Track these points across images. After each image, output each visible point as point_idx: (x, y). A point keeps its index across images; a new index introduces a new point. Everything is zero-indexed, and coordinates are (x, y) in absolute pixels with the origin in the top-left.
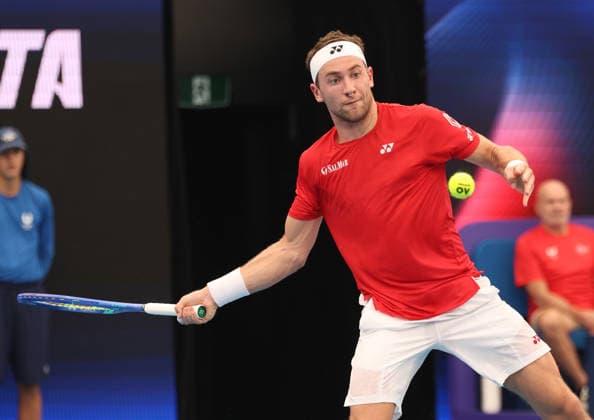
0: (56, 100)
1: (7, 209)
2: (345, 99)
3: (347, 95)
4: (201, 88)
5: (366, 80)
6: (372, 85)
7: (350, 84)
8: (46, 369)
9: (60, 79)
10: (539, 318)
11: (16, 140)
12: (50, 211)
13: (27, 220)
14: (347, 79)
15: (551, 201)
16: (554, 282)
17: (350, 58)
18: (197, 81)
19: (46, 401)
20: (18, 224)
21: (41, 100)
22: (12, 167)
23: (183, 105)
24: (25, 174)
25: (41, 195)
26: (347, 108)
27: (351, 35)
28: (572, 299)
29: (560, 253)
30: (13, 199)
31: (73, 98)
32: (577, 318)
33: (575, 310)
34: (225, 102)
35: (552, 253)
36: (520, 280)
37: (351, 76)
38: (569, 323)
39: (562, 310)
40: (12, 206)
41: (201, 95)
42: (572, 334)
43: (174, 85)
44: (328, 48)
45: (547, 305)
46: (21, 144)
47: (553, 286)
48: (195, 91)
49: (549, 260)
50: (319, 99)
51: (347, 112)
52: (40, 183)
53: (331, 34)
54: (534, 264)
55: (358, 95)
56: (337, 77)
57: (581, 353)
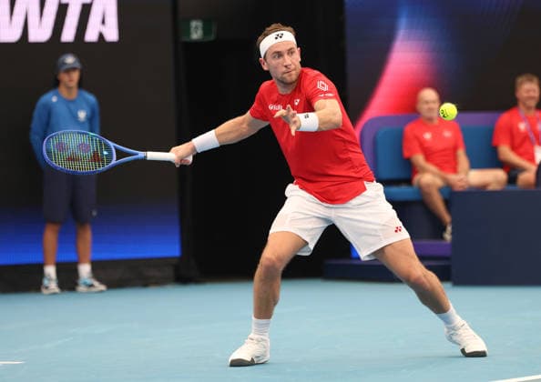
0: (101, 36)
1: (69, 108)
2: (284, 69)
3: (286, 66)
4: (196, 28)
5: (297, 57)
6: (300, 60)
7: (288, 60)
8: (94, 213)
9: (103, 22)
10: (419, 180)
11: (75, 63)
12: (97, 110)
13: (82, 115)
14: (286, 56)
15: (427, 102)
16: (429, 156)
17: (288, 42)
18: (194, 24)
19: (94, 233)
20: (75, 117)
21: (91, 36)
22: (71, 81)
23: (184, 39)
24: (81, 85)
25: (91, 98)
26: (285, 75)
27: (288, 26)
28: (441, 166)
29: (433, 137)
30: (73, 101)
31: (112, 34)
32: (445, 179)
33: (443, 173)
34: (212, 37)
35: (428, 136)
36: (406, 154)
37: (288, 54)
38: (439, 182)
39: (434, 174)
40: (72, 106)
41: (196, 32)
42: (441, 190)
43: (179, 26)
44: (274, 35)
45: (424, 171)
46: (78, 65)
47: (428, 157)
48: (192, 30)
49: (425, 141)
50: (265, 68)
51: (285, 78)
52: (90, 91)
53: (273, 26)
54: (416, 144)
55: (293, 67)
56: (279, 54)
57: (447, 203)
